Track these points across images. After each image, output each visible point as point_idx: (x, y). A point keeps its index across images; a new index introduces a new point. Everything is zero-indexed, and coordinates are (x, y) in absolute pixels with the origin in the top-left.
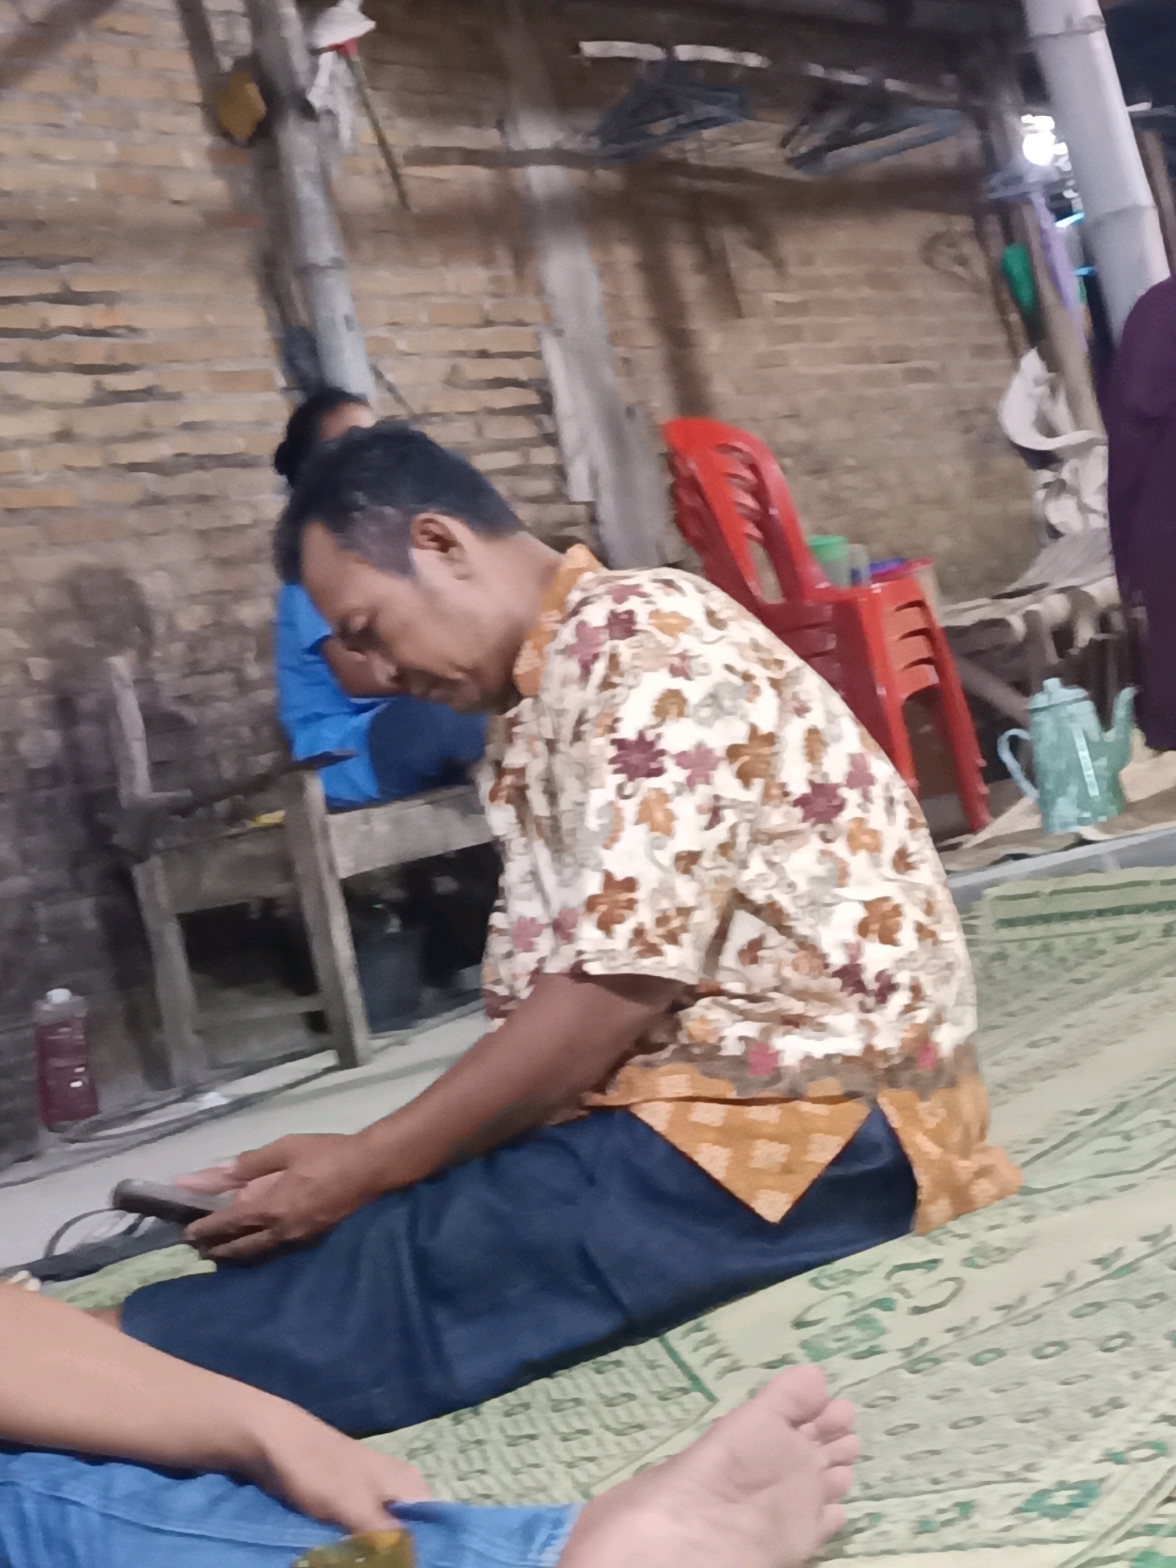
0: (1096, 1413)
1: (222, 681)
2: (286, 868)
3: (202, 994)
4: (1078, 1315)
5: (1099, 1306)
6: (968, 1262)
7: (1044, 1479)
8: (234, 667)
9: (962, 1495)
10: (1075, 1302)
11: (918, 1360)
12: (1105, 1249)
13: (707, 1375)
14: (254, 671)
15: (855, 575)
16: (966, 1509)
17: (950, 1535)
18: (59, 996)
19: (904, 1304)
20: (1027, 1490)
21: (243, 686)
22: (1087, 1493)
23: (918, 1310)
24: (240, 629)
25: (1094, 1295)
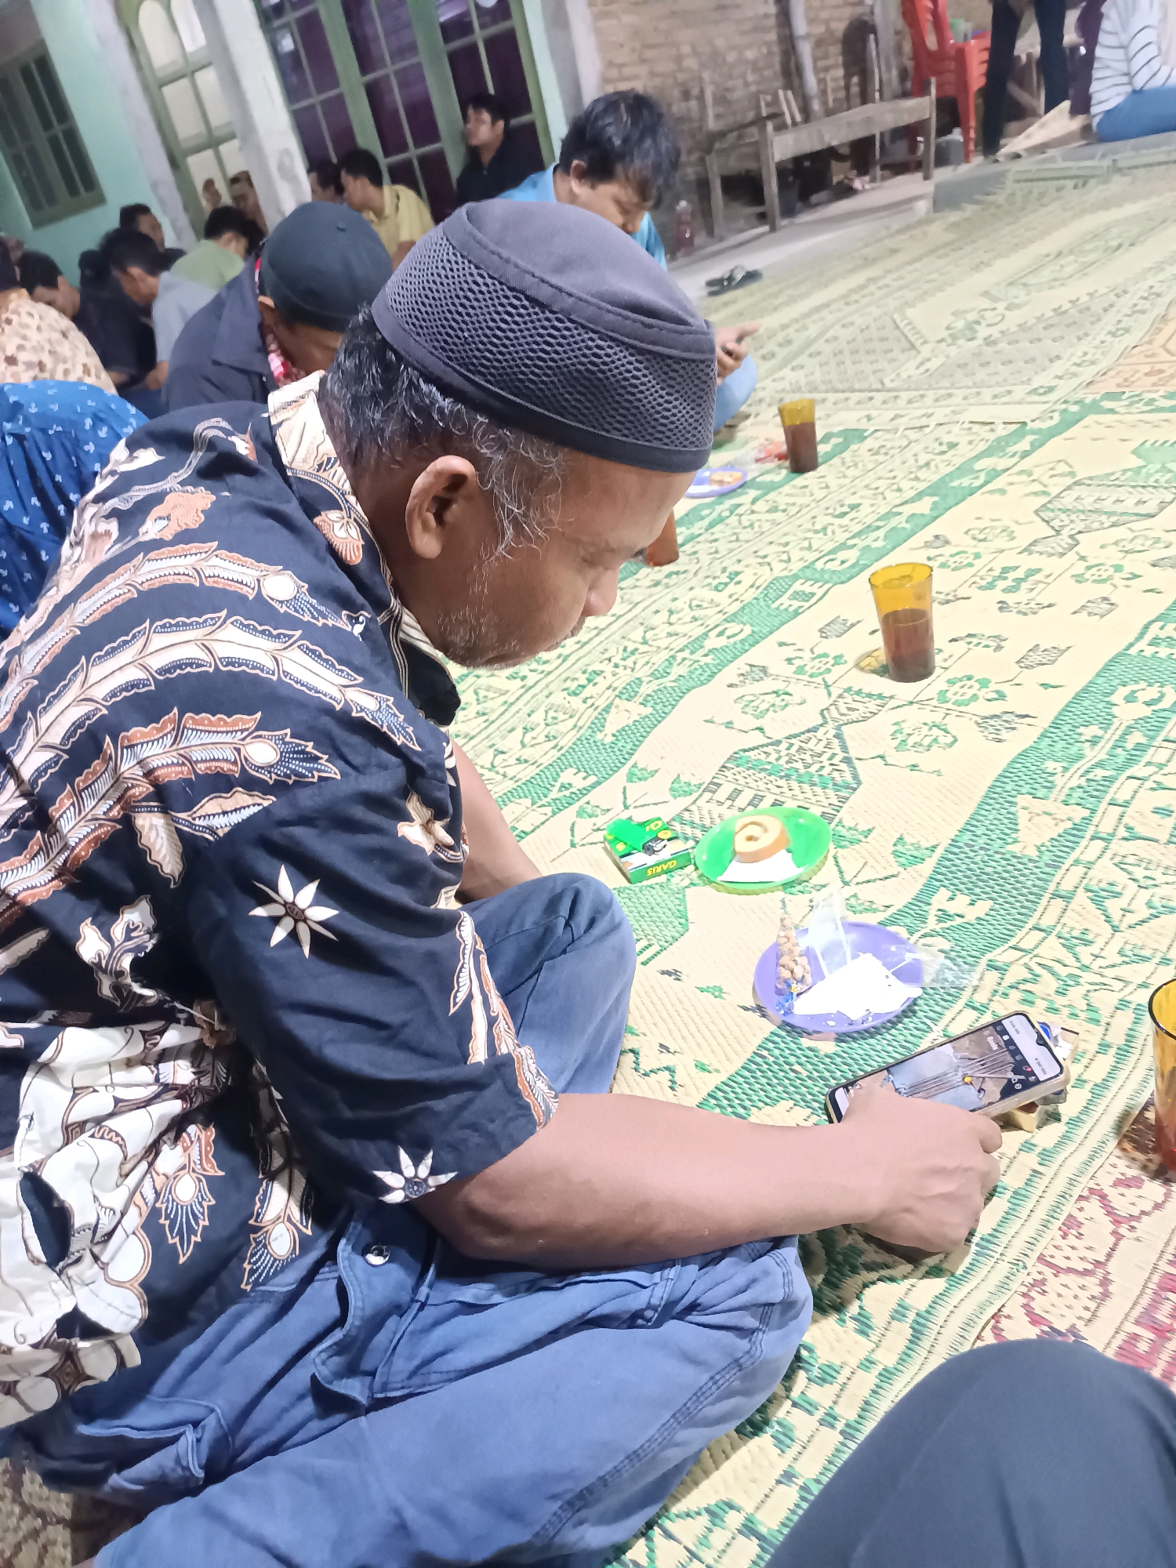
0: (1051, 361)
1: (739, 82)
2: (757, 157)
3: (726, 204)
4: (1045, 328)
5: (1052, 326)
6: (1007, 309)
7: (1036, 384)
8: (743, 76)
9: (1009, 388)
10: (1043, 324)
11: (989, 342)
12: (1055, 306)
13: (917, 344)
14: (750, 78)
15: (966, 36)
16: (1009, 392)
17: (1004, 399)
18: (683, 204)
19: (984, 323)
20: (1029, 388)
21: (746, 84)
22: (1051, 389)
23: (989, 325)
24: (747, 61)
25: (1051, 322)
